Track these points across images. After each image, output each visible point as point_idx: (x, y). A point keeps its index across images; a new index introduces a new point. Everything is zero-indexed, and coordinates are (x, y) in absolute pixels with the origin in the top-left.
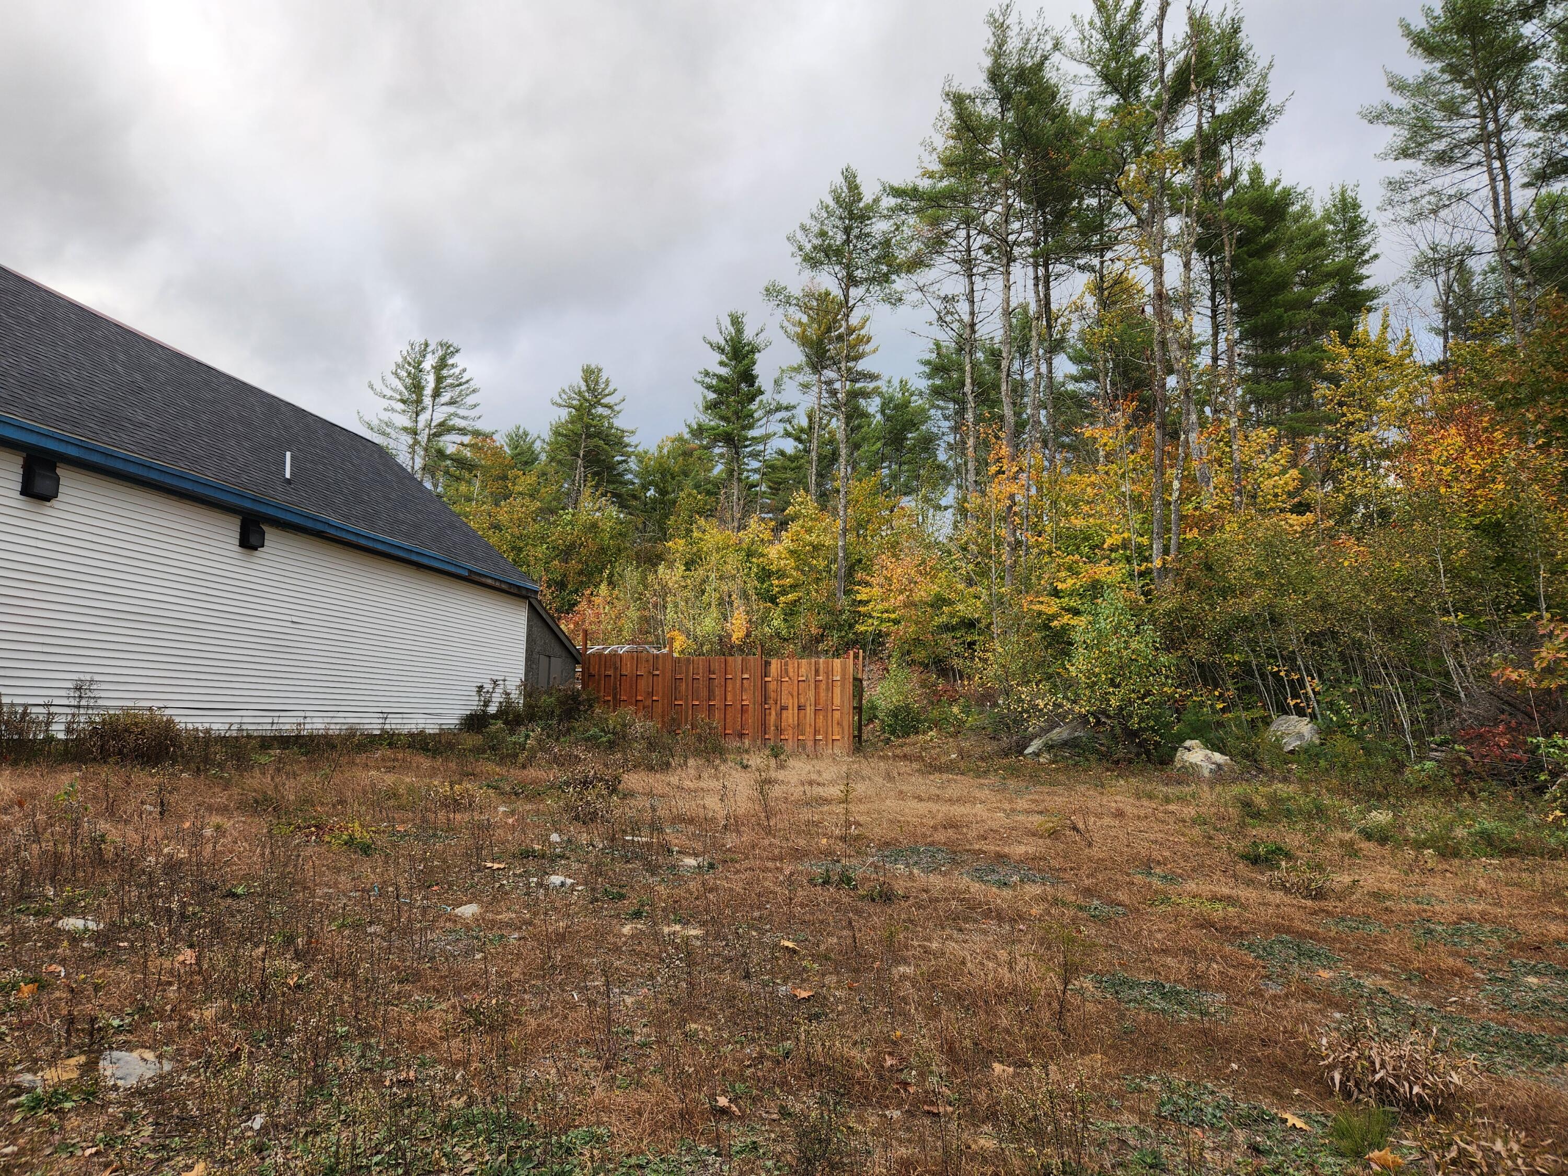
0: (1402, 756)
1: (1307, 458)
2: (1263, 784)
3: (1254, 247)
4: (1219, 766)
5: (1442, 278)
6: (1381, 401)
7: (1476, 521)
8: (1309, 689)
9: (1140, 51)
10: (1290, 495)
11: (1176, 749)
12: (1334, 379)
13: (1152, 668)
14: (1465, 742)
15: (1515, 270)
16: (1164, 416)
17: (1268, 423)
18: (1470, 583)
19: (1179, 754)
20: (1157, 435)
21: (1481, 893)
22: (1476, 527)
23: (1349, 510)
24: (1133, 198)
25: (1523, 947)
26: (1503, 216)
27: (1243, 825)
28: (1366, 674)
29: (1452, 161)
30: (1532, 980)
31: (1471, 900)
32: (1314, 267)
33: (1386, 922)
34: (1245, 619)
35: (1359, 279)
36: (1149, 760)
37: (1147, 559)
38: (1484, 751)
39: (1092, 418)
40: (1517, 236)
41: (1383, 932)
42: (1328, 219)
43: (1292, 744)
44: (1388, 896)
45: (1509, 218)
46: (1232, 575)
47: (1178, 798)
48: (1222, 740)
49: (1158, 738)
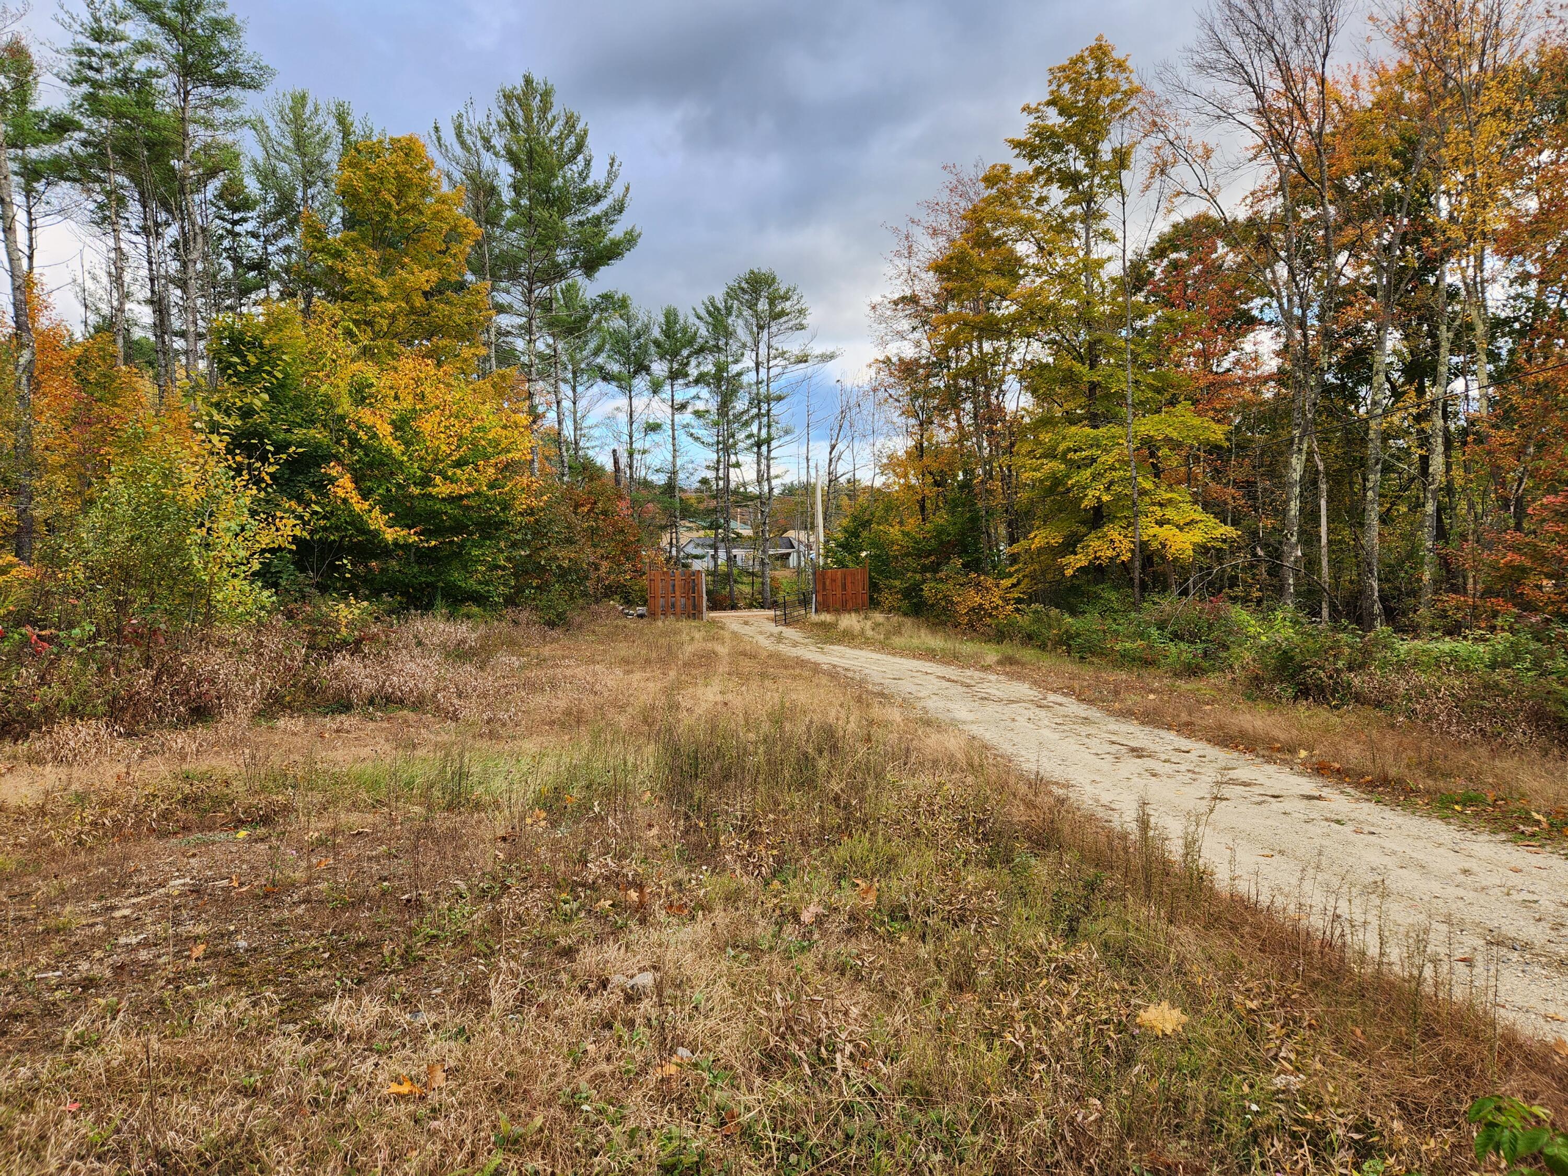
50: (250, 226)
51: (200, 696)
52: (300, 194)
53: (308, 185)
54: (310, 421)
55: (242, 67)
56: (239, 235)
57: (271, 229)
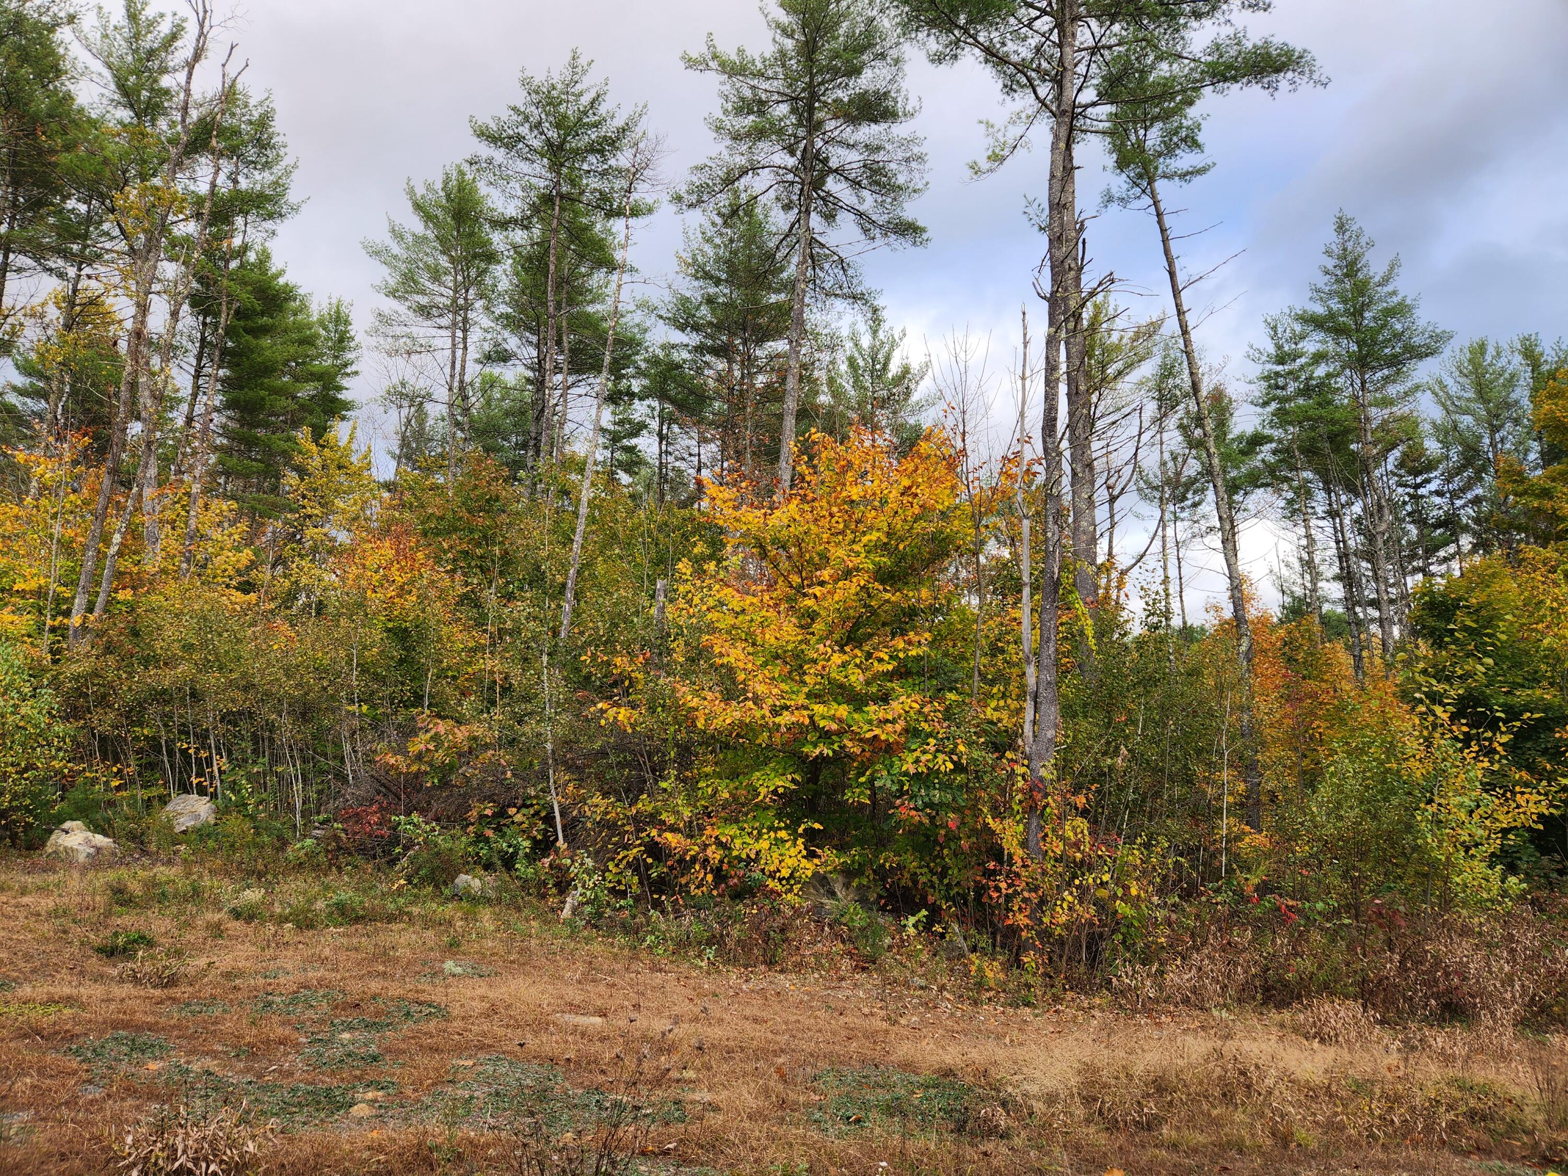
0: (288, 834)
1: (264, 539)
2: (144, 868)
3: (250, 323)
4: (98, 849)
5: (404, 412)
6: (339, 503)
7: (390, 625)
8: (215, 768)
9: (166, 81)
10: (239, 572)
11: (51, 832)
12: (301, 471)
13: (42, 737)
14: (344, 821)
15: (458, 424)
16: (117, 461)
17: (233, 498)
18: (376, 677)
19: (53, 837)
20: (106, 481)
21: (323, 961)
22: (389, 630)
23: (291, 596)
24: (129, 224)
25: (346, 1006)
26: (457, 378)
27: (108, 914)
28: (272, 754)
29: (429, 316)
30: (346, 1036)
31: (313, 968)
32: (304, 363)
33: (231, 1001)
34: (164, 691)
35: (339, 389)
36: (14, 845)
37: (67, 614)
38: (357, 828)
39: (32, 440)
40: (465, 398)
41: (224, 1011)
42: (321, 323)
43: (184, 823)
44: (241, 974)
45: (461, 381)
46: (158, 645)
47: (39, 888)
48: (108, 821)
49: (31, 820)
50: (1433, 486)
51: (1449, 991)
52: (1487, 441)
53: (1494, 429)
54: (1534, 680)
55: (1417, 341)
56: (1422, 497)
57: (1456, 483)
